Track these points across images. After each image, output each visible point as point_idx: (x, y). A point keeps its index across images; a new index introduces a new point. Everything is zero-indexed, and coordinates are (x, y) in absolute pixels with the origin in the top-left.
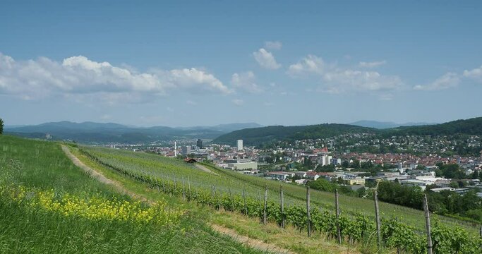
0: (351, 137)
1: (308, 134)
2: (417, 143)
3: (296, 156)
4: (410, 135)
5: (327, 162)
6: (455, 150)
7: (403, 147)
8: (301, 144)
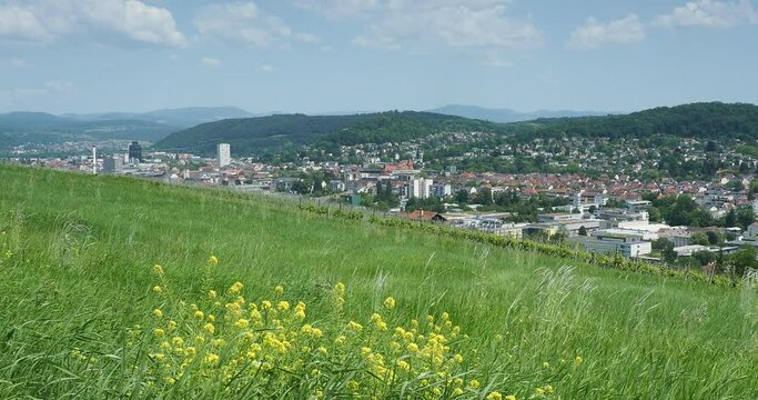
0: (451, 138)
1: (366, 133)
2: (584, 153)
3: (351, 178)
4: (570, 137)
5: (422, 190)
6: (660, 167)
7: (559, 159)
8: (352, 153)
